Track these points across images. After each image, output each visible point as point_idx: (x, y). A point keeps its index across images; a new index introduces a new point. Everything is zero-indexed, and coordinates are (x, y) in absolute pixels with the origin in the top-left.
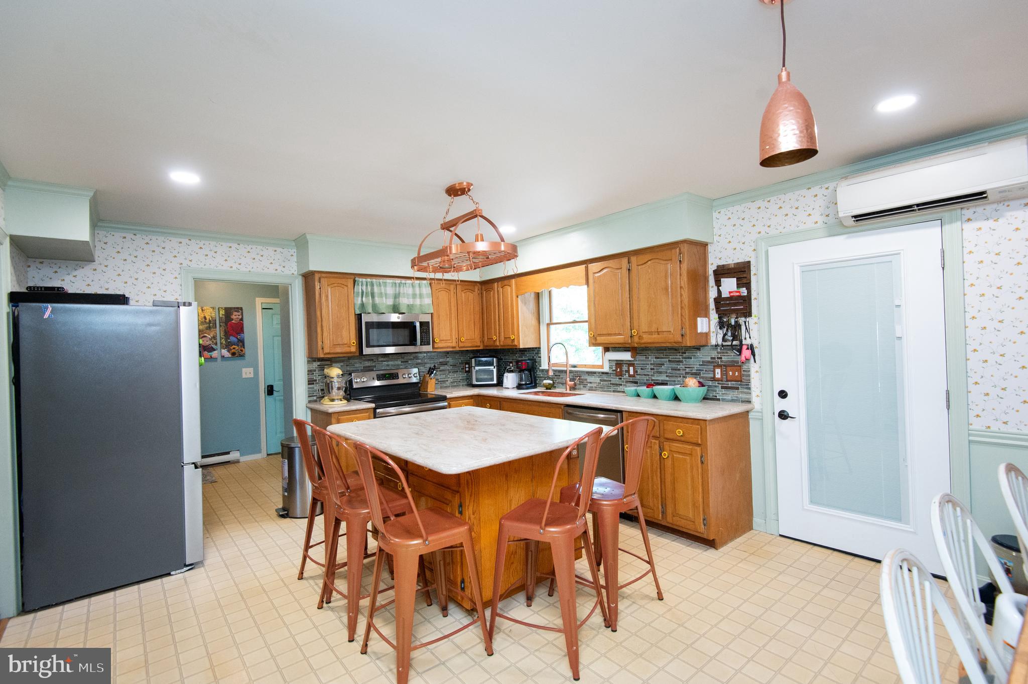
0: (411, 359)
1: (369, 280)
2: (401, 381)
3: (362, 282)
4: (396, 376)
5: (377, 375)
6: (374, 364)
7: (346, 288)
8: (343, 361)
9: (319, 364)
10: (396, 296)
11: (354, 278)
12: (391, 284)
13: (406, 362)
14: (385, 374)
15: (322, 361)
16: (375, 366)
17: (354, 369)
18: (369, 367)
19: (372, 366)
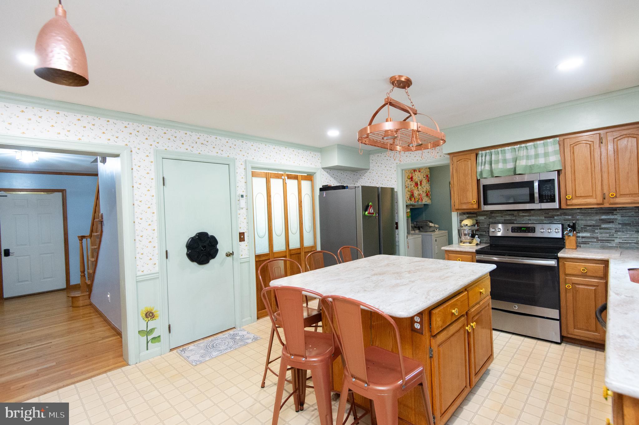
0: (558, 215)
1: (488, 151)
2: (538, 234)
3: (482, 154)
4: (532, 230)
5: (512, 228)
6: (514, 218)
7: (470, 161)
8: (486, 215)
9: (468, 216)
10: (515, 160)
11: (475, 152)
12: (510, 150)
13: (551, 217)
14: (521, 228)
15: (470, 214)
16: (514, 220)
17: (495, 221)
18: (510, 220)
19: (513, 220)
